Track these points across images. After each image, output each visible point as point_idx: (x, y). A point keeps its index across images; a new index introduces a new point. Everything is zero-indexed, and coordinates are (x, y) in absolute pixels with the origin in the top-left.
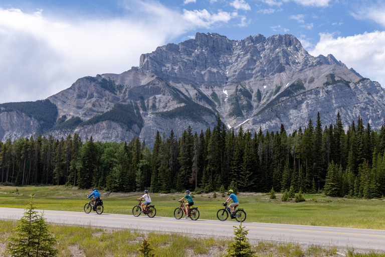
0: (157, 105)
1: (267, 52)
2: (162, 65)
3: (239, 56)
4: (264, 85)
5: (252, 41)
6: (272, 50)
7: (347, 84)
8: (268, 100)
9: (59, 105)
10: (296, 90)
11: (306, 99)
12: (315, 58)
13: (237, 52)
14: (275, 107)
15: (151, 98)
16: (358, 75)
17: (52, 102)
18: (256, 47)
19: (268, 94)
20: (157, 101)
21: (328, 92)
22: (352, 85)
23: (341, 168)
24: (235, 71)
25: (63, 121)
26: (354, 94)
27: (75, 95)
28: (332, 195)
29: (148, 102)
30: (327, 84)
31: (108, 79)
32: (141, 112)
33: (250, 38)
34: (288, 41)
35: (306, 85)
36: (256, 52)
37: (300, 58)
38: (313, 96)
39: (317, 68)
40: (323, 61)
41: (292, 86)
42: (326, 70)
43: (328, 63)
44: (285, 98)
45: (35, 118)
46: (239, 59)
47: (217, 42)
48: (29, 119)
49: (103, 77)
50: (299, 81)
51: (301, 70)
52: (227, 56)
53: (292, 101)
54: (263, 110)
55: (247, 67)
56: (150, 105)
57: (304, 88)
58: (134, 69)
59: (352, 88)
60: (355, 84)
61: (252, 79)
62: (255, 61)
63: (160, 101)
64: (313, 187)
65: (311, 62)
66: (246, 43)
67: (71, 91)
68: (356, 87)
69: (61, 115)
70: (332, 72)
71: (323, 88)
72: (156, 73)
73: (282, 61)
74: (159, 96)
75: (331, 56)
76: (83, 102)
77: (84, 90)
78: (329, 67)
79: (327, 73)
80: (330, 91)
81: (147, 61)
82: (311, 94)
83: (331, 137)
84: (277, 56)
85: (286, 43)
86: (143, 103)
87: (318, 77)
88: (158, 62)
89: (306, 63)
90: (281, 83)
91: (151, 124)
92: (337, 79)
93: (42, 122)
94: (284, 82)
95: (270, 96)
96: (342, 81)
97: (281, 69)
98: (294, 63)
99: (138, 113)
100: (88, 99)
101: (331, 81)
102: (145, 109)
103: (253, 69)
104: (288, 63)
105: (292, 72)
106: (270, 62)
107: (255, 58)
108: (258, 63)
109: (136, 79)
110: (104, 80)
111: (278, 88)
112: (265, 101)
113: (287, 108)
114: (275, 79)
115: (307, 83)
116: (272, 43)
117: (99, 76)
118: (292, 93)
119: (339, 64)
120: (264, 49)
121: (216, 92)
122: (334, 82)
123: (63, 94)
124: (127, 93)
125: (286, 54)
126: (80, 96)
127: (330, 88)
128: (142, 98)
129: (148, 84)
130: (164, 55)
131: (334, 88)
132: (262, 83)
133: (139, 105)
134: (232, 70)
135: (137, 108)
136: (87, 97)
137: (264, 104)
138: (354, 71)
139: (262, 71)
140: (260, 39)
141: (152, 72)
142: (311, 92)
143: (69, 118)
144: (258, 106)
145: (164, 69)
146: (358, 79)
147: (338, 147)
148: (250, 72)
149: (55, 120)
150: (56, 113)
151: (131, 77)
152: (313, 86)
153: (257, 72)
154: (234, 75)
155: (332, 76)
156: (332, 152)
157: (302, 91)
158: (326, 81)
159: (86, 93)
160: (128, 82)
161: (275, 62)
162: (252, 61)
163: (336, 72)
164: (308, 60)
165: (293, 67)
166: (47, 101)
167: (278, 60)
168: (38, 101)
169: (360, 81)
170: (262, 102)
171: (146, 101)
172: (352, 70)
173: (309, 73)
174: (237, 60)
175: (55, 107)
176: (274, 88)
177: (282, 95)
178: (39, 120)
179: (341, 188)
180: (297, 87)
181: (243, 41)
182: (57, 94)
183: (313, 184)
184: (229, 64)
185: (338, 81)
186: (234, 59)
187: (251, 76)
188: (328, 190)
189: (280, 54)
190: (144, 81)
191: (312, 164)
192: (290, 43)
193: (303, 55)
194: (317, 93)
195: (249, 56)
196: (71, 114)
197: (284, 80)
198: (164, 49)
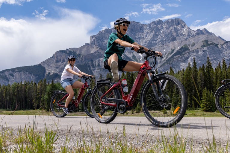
0: (101, 64)
1: (164, 29)
2: (102, 41)
3: (147, 33)
4: (164, 49)
5: (155, 24)
6: (167, 28)
7: (216, 45)
8: (167, 58)
9: (46, 67)
10: (184, 51)
11: (190, 56)
12: (195, 31)
13: (146, 31)
14: (171, 62)
15: (97, 60)
16: (223, 40)
17: (42, 65)
18: (158, 27)
19: (167, 54)
20: (101, 62)
21: (204, 51)
22: (219, 46)
23: (212, 92)
24: (146, 42)
25: (49, 75)
26: (221, 52)
27: (55, 61)
28: (207, 111)
29: (95, 63)
30: (203, 46)
31: (72, 51)
32: (92, 68)
33: (154, 22)
34: (177, 22)
35: (190, 48)
36: (158, 30)
37: (185, 31)
38: (195, 54)
39: (196, 37)
40: (199, 32)
41: (181, 49)
42: (202, 38)
43: (203, 34)
44: (177, 56)
45: (34, 74)
46: (148, 35)
47: (134, 26)
48: (30, 75)
49: (70, 50)
50: (186, 45)
51: (186, 39)
52: (140, 33)
53: (182, 58)
54: (164, 64)
55: (153, 39)
56: (97, 64)
57: (189, 50)
58: (87, 44)
59: (220, 48)
60: (222, 45)
61: (156, 46)
62: (157, 35)
63: (102, 62)
64: (193, 106)
65: (192, 33)
66: (152, 25)
67: (52, 59)
68: (222, 47)
69: (47, 72)
70: (206, 39)
71: (201, 49)
72: (99, 46)
73: (174, 34)
74: (102, 59)
75: (205, 29)
76: (59, 65)
77: (59, 58)
78: (204, 36)
79: (203, 39)
80: (206, 50)
81: (94, 40)
82: (194, 53)
83: (204, 73)
84: (171, 32)
85: (176, 24)
86: (92, 63)
87: (197, 42)
88: (100, 40)
89: (189, 35)
90: (174, 47)
91: (97, 75)
92: (209, 43)
93: (37, 77)
94: (176, 47)
95: (168, 56)
96: (213, 44)
97: (174, 39)
98: (182, 35)
99: (90, 69)
100: (62, 63)
101: (205, 44)
102: (94, 67)
103: (156, 40)
104: (178, 35)
105: (180, 41)
106: (166, 35)
107: (157, 34)
108: (159, 37)
109: (88, 50)
110: (70, 51)
111: (173, 51)
112: (165, 58)
113: (179, 62)
114: (171, 45)
115: (191, 47)
116: (168, 24)
117: (67, 49)
118: (182, 53)
119: (211, 34)
120: (163, 28)
121: (135, 55)
122: (208, 45)
123: (48, 61)
124: (83, 58)
125: (176, 30)
126: (57, 62)
127: (205, 48)
128: (92, 61)
129: (95, 53)
130: (104, 35)
131: (208, 48)
132: (162, 48)
133: (90, 65)
134: (144, 42)
135: (89, 66)
136: (61, 61)
137: (164, 60)
138: (220, 38)
139: (162, 41)
140: (160, 22)
141: (97, 45)
142: (193, 51)
143: (52, 74)
144: (161, 62)
145: (103, 43)
146: (223, 42)
147: (209, 79)
148: (155, 42)
149: (44, 75)
150: (45, 71)
151: (85, 49)
152: (195, 48)
153: (159, 42)
154: (145, 45)
155: (206, 41)
156: (205, 82)
157: (188, 51)
158: (202, 44)
159: (60, 59)
160: (83, 52)
161: (170, 35)
162: (156, 36)
163: (209, 38)
164: (190, 32)
165: (181, 37)
166: (40, 65)
167: (172, 34)
168: (35, 66)
169: (225, 43)
170: (163, 59)
171: (94, 62)
172: (219, 37)
173: (192, 41)
174: (146, 36)
175: (44, 68)
176: (170, 50)
177: (175, 54)
178: (36, 76)
179: (212, 106)
180: (184, 49)
181: (150, 24)
182: (45, 61)
183: (193, 104)
184: (142, 38)
185: (210, 44)
186: (145, 35)
187: (155, 44)
188: (204, 108)
189: (172, 30)
190: (93, 51)
191: (192, 91)
192: (178, 23)
193: (187, 30)
194: (197, 52)
195: (153, 33)
196: (53, 71)
197: (177, 46)
198: (103, 32)
